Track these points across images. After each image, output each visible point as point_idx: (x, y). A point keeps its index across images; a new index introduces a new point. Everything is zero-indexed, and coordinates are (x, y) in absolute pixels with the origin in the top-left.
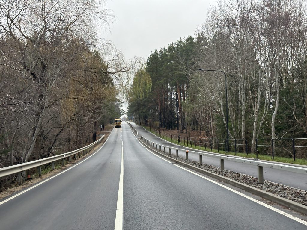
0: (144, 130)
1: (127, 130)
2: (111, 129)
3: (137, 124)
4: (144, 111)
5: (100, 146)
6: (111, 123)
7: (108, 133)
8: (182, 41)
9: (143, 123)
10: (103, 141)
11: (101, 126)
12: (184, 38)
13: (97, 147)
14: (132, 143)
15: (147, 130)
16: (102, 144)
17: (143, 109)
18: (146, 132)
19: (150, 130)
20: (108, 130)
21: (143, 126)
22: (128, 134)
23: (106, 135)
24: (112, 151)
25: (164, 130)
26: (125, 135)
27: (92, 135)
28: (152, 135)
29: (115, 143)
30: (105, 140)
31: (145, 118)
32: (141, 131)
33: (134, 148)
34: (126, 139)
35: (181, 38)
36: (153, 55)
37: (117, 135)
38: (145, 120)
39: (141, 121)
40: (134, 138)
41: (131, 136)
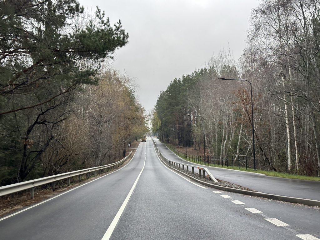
0: (165, 147)
1: (150, 147)
2: (136, 145)
3: (160, 141)
4: (166, 130)
5: (130, 160)
6: (137, 140)
7: (134, 150)
8: (197, 71)
9: (165, 140)
10: (131, 157)
11: (129, 144)
12: (199, 69)
13: (127, 161)
14: (152, 158)
15: (168, 147)
16: (130, 159)
17: (164, 129)
18: (167, 149)
19: (170, 147)
20: (134, 147)
21: (165, 143)
22: (150, 151)
23: (133, 151)
24: (138, 163)
25: (181, 147)
26: (148, 152)
27: (122, 151)
28: (171, 152)
29: (140, 158)
30: (132, 156)
31: (167, 136)
32: (162, 148)
33: (153, 162)
34: (148, 155)
35: (196, 69)
36: (173, 84)
37: (142, 151)
38: (167, 138)
39: (164, 138)
40: (155, 154)
41: (153, 153)
